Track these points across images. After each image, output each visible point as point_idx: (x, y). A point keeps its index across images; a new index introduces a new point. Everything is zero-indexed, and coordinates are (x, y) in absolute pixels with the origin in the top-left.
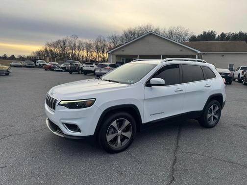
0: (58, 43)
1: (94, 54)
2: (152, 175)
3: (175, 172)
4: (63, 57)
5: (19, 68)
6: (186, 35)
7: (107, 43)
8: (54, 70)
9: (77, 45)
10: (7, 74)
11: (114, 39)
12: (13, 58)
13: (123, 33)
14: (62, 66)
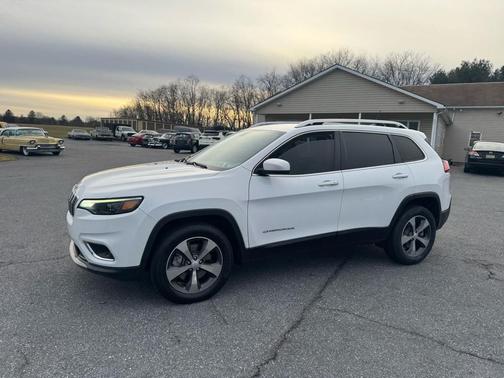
0: (161, 92)
1: (231, 114)
2: (235, 346)
3: (285, 345)
4: (171, 120)
5: (84, 142)
6: (426, 70)
7: (258, 91)
8: (146, 146)
9: (198, 95)
10: (56, 152)
11: (271, 82)
12: (77, 122)
13: (289, 69)
14: (162, 137)
